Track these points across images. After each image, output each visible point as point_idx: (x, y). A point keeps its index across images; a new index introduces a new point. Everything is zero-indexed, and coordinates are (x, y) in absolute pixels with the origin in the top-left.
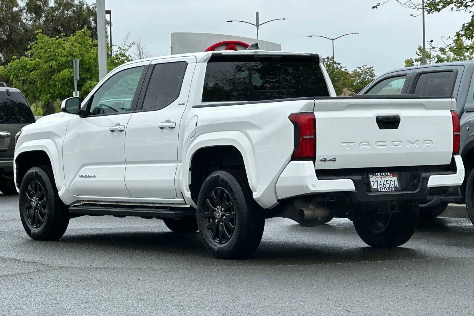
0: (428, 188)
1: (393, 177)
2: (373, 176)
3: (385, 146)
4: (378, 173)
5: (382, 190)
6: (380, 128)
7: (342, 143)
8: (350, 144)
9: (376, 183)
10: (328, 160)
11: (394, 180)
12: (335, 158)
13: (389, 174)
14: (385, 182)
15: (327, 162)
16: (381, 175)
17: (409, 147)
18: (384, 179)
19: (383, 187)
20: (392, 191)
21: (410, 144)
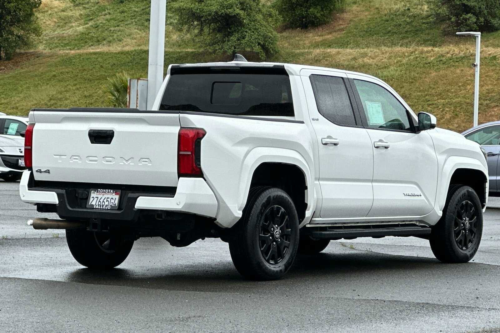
0: (134, 210)
1: (115, 195)
2: (95, 192)
3: (97, 161)
4: (101, 189)
5: (97, 207)
6: (92, 142)
7: (55, 155)
8: (62, 157)
9: (96, 199)
10: (42, 172)
11: (115, 199)
12: (48, 170)
13: (112, 191)
14: (106, 199)
15: (42, 173)
16: (103, 191)
17: (123, 164)
18: (106, 196)
19: (101, 204)
20: (108, 209)
21: (124, 161)
